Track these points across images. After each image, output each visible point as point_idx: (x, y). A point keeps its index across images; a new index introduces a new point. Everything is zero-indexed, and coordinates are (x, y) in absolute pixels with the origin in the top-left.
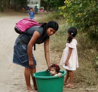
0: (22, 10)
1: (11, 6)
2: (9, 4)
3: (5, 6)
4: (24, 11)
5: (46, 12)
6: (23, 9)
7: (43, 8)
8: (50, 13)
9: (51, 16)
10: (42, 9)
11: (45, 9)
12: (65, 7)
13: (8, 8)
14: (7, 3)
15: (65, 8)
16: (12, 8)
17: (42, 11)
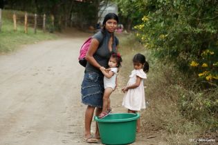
0: (90, 29)
1: (73, 22)
2: (70, 19)
3: (63, 22)
4: (92, 31)
5: (126, 32)
6: (92, 27)
7: (122, 26)
8: (131, 34)
9: (131, 39)
10: (120, 28)
11: (125, 28)
12: (143, 25)
13: (69, 26)
14: (66, 19)
15: (144, 27)
16: (74, 26)
17: (120, 30)
